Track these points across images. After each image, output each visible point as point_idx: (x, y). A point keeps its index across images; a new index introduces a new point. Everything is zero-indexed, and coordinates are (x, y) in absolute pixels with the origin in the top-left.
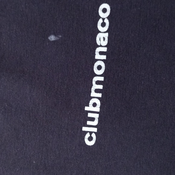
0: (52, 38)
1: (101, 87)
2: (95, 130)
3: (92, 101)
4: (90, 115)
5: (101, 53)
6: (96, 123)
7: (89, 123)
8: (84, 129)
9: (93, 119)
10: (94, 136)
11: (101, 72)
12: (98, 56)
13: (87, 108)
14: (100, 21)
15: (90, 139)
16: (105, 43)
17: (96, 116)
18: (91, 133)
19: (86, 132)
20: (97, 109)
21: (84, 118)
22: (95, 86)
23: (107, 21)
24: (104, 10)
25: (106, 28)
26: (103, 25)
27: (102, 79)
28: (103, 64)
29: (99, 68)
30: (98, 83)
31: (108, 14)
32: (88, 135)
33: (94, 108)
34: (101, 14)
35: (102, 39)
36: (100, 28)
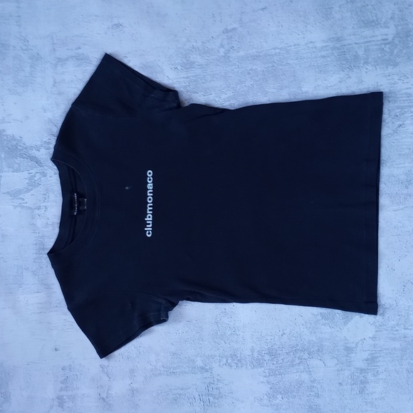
0: (127, 188)
2: (151, 229)
4: (148, 222)
5: (150, 193)
6: (151, 226)
7: (148, 226)
8: (146, 229)
9: (149, 224)
10: (150, 232)
11: (151, 202)
12: (149, 194)
13: (146, 219)
14: (149, 178)
16: (151, 188)
17: (151, 222)
19: (147, 231)
20: (151, 219)
21: (145, 224)
22: (149, 208)
23: (151, 178)
26: (150, 180)
27: (152, 205)
28: (151, 198)
29: (150, 199)
30: (150, 206)
31: (151, 175)
33: (149, 218)
34: (149, 175)
35: (150, 186)
36: (149, 181)
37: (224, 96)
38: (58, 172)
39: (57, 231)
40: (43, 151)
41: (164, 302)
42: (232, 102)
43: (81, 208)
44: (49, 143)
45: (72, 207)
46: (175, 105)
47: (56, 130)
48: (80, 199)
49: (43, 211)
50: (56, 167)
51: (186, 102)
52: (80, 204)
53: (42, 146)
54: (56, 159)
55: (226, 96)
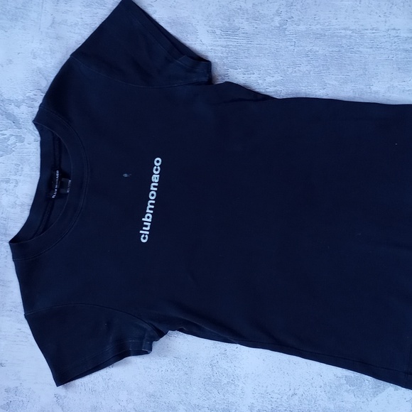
0: (126, 175)
1: (153, 207)
2: (148, 233)
3: (147, 215)
4: (145, 223)
5: (154, 187)
6: (148, 228)
7: (144, 228)
8: (141, 232)
9: (147, 226)
10: (146, 236)
11: (153, 198)
12: (152, 188)
13: (143, 219)
14: (155, 167)
15: (144, 238)
16: (157, 181)
17: (149, 224)
18: (145, 234)
19: (142, 234)
20: (150, 220)
21: (142, 225)
22: (150, 206)
23: (159, 168)
24: (158, 162)
25: (158, 172)
26: (157, 170)
27: (154, 202)
28: (155, 193)
29: (153, 195)
30: (151, 204)
31: (159, 164)
32: (143, 236)
33: (148, 219)
34: (156, 164)
35: (155, 178)
36: (155, 172)
37: (269, 79)
38: (39, 139)
39: (26, 214)
40: (24, 108)
41: (149, 328)
42: (279, 88)
43: (62, 191)
44: (33, 100)
45: (51, 188)
46: (205, 79)
47: (45, 84)
48: (63, 179)
49: (12, 185)
50: (37, 133)
51: (220, 78)
52: (62, 185)
53: (23, 101)
54: (39, 121)
55: (273, 79)
